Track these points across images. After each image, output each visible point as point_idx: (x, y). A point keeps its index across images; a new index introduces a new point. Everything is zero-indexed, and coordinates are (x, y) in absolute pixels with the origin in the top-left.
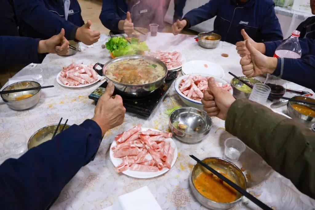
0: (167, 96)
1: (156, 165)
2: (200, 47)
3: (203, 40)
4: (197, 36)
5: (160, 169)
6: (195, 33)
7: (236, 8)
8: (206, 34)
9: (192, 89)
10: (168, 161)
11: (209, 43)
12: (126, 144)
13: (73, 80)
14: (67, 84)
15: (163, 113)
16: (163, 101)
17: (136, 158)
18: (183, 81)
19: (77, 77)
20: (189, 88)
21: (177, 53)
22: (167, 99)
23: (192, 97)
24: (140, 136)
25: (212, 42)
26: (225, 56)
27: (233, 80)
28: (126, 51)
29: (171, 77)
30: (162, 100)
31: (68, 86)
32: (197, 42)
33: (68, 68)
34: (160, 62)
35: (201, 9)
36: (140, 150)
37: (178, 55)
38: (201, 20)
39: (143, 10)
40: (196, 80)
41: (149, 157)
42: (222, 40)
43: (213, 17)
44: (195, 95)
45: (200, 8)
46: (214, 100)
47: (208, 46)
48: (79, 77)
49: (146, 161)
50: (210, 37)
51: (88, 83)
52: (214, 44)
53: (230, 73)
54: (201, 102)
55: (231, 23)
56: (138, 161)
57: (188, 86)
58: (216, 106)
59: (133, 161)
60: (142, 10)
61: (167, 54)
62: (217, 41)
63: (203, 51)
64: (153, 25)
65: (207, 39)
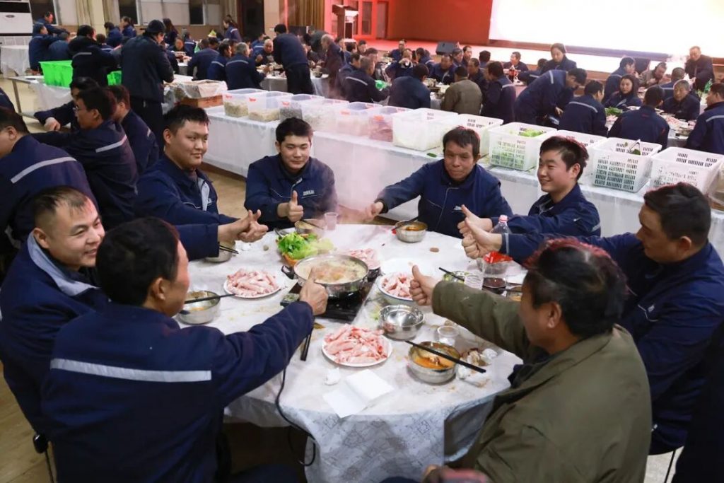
0: (368, 301)
1: (373, 356)
2: (399, 241)
3: (403, 231)
4: (394, 227)
5: (377, 359)
6: (390, 222)
7: (448, 189)
8: (405, 223)
9: (398, 288)
10: (384, 351)
11: (412, 235)
12: (338, 341)
13: (249, 289)
14: (242, 294)
15: (367, 317)
16: (365, 305)
17: (352, 351)
18: (386, 281)
19: (254, 284)
20: (394, 287)
21: (372, 250)
22: (369, 303)
23: (399, 295)
24: (352, 332)
25: (415, 233)
26: (435, 250)
27: (445, 276)
28: (308, 252)
29: (373, 275)
30: (363, 304)
31: (243, 296)
32: (394, 235)
33: (235, 275)
34: (356, 260)
35: (399, 187)
36: (355, 344)
37: (372, 253)
38: (400, 202)
39: (308, 190)
40: (401, 278)
41: (365, 349)
42: (430, 229)
43: (415, 197)
44: (402, 293)
45: (397, 184)
46: (420, 287)
47: (411, 239)
48: (256, 284)
49: (363, 353)
50: (412, 227)
51: (268, 292)
52: (418, 236)
53: (440, 269)
54: (411, 299)
55: (443, 209)
56: (355, 353)
57: (393, 284)
58: (423, 292)
59: (349, 354)
60: (305, 191)
61: (360, 253)
62: (422, 231)
63: (404, 245)
64: (330, 215)
65: (408, 229)
